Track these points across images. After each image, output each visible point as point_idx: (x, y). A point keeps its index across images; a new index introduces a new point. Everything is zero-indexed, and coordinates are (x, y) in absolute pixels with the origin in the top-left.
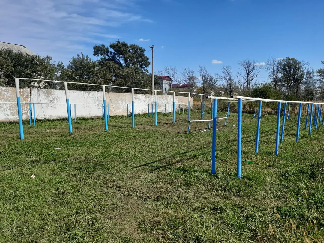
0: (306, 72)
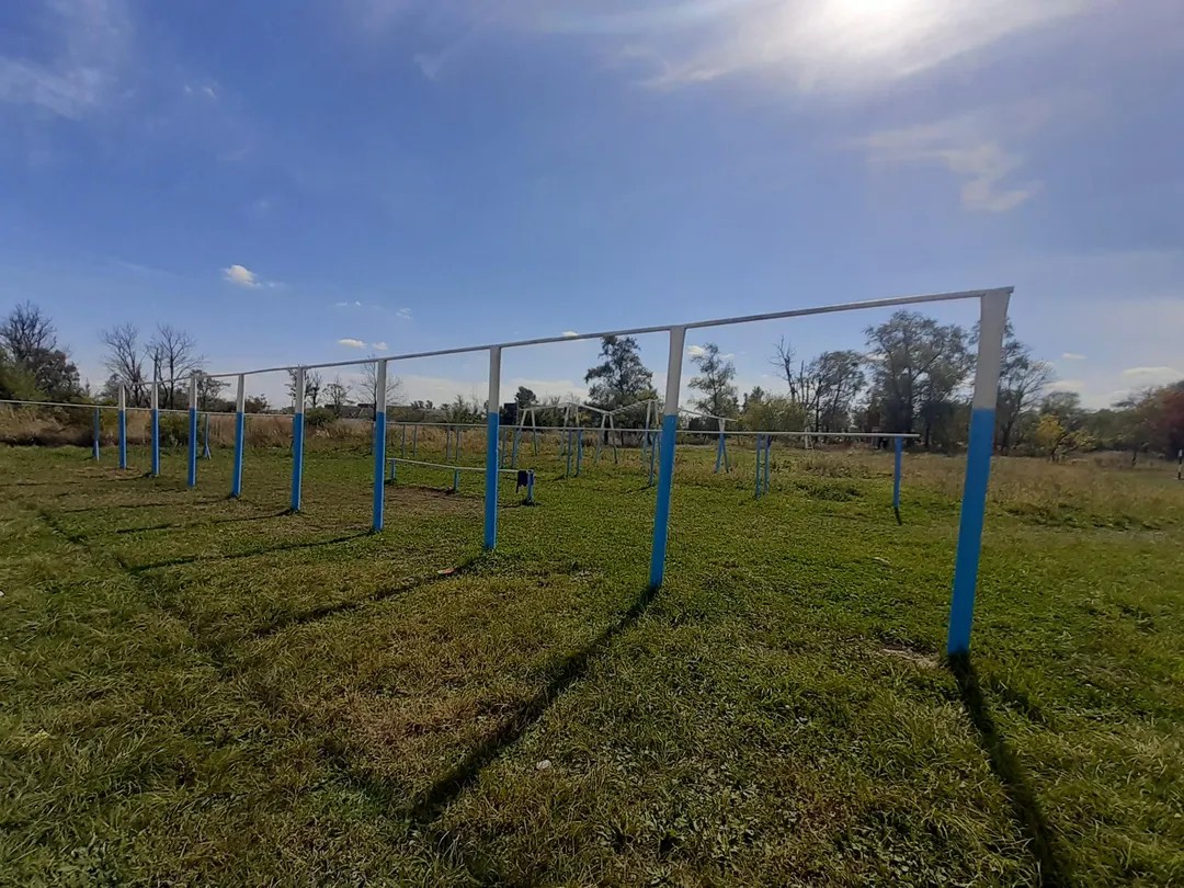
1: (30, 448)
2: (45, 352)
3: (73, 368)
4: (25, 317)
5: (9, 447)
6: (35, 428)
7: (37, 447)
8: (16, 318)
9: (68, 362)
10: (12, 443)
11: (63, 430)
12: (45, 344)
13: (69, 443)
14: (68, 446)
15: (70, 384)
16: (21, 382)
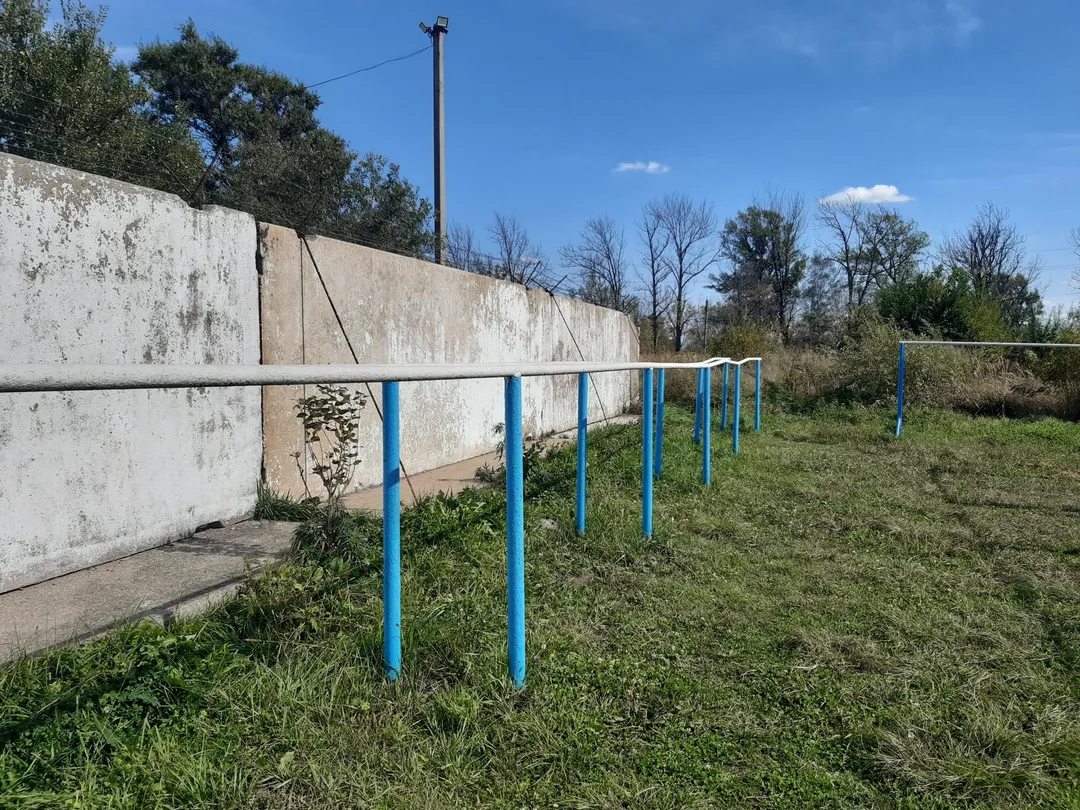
0: (810, 255)
1: (996, 422)
2: (1004, 278)
3: (1035, 297)
4: (985, 232)
5: (970, 418)
6: (1002, 387)
7: (1007, 420)
8: (975, 236)
9: (1031, 288)
10: (972, 410)
11: (1041, 390)
12: (1006, 268)
13: (1048, 412)
14: (1049, 420)
15: (1033, 319)
16: (984, 315)
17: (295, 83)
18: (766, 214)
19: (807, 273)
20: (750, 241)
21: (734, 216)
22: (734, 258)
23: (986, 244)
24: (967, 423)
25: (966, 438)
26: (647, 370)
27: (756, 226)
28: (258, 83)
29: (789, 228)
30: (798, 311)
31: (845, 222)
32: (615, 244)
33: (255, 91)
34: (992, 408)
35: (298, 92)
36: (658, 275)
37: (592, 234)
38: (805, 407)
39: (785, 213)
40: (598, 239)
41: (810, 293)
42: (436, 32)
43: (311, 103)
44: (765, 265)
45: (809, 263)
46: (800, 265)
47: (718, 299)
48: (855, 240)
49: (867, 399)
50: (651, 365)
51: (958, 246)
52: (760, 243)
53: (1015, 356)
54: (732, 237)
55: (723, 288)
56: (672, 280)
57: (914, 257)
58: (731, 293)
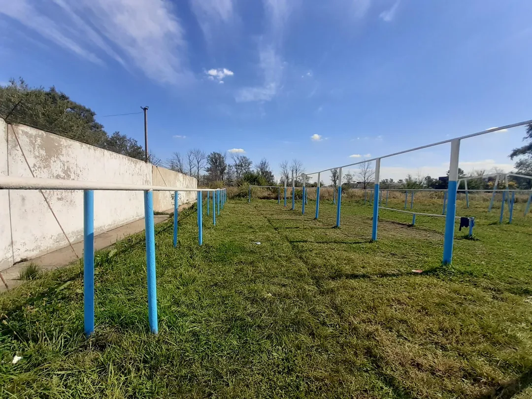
0: (228, 164)
2: (267, 172)
3: (273, 176)
4: (263, 162)
6: (266, 194)
7: (266, 200)
8: (261, 163)
9: (272, 174)
10: (261, 198)
11: (272, 194)
12: (267, 170)
13: (273, 198)
15: (272, 181)
16: (263, 181)
17: (87, 107)
18: (218, 154)
19: (227, 168)
20: (214, 160)
21: (210, 154)
22: (210, 164)
23: (263, 165)
24: (260, 200)
25: (260, 203)
26: (200, 191)
27: (215, 156)
28: (74, 107)
29: (223, 158)
30: (226, 177)
31: (236, 158)
32: (181, 158)
33: (72, 108)
34: (264, 198)
35: (88, 111)
36: (191, 167)
37: (175, 156)
38: (233, 198)
39: (223, 155)
40: (176, 157)
41: (228, 173)
42: (145, 109)
43: (92, 114)
44: (217, 166)
45: (227, 166)
46: (226, 166)
47: (207, 174)
48: (238, 162)
49: (243, 197)
50: (201, 190)
51: (258, 165)
52: (216, 161)
53: (268, 188)
54: (209, 158)
55: (208, 171)
56: (195, 168)
57: (250, 166)
58: (209, 172)
